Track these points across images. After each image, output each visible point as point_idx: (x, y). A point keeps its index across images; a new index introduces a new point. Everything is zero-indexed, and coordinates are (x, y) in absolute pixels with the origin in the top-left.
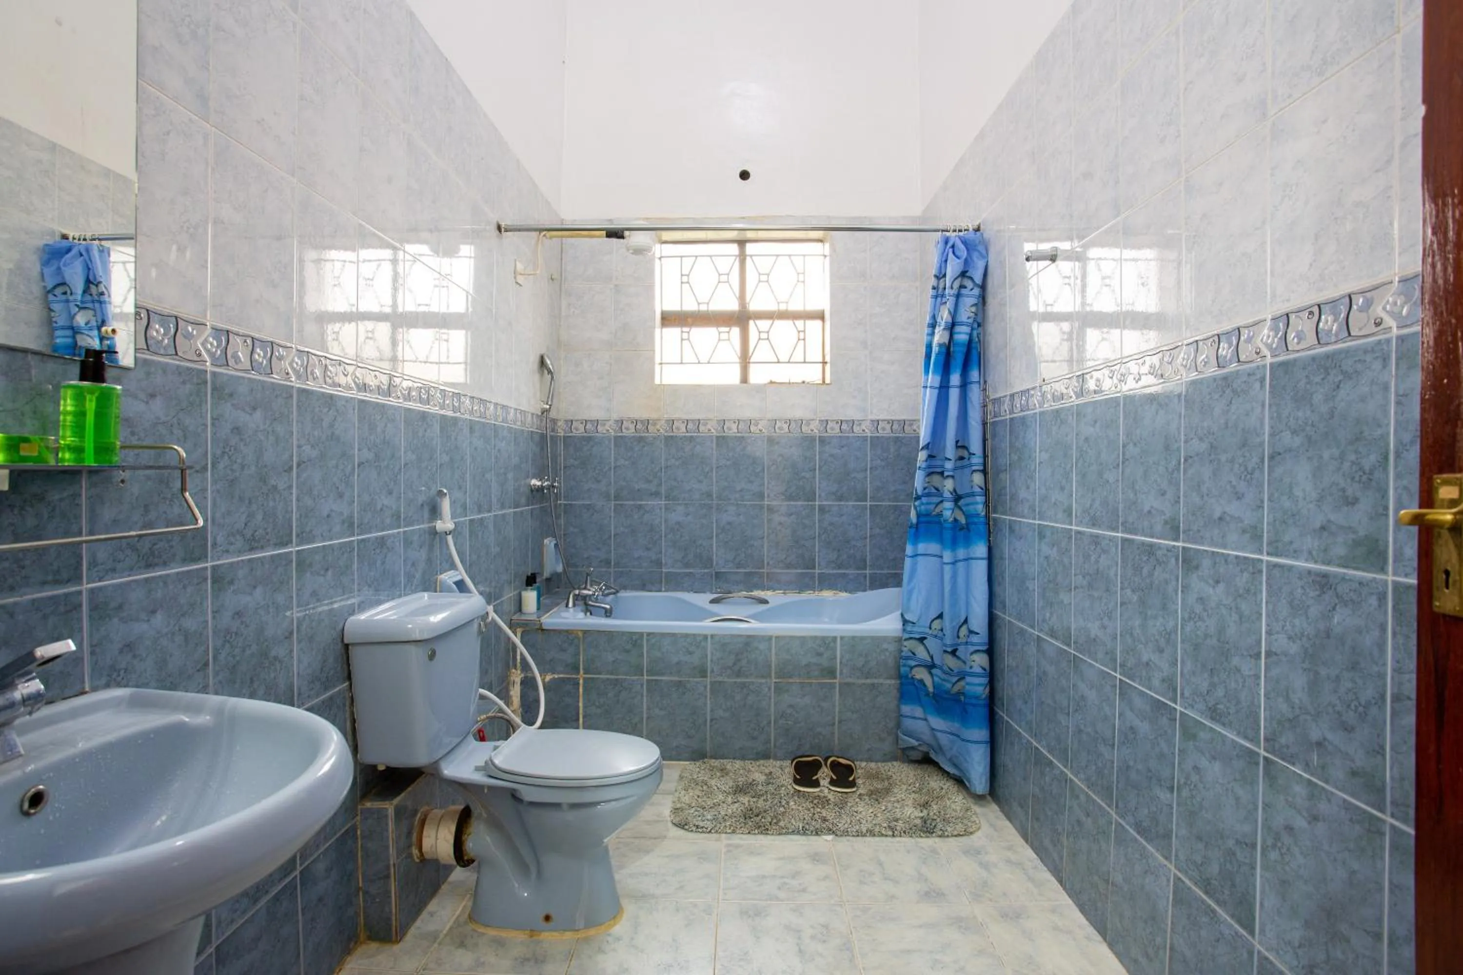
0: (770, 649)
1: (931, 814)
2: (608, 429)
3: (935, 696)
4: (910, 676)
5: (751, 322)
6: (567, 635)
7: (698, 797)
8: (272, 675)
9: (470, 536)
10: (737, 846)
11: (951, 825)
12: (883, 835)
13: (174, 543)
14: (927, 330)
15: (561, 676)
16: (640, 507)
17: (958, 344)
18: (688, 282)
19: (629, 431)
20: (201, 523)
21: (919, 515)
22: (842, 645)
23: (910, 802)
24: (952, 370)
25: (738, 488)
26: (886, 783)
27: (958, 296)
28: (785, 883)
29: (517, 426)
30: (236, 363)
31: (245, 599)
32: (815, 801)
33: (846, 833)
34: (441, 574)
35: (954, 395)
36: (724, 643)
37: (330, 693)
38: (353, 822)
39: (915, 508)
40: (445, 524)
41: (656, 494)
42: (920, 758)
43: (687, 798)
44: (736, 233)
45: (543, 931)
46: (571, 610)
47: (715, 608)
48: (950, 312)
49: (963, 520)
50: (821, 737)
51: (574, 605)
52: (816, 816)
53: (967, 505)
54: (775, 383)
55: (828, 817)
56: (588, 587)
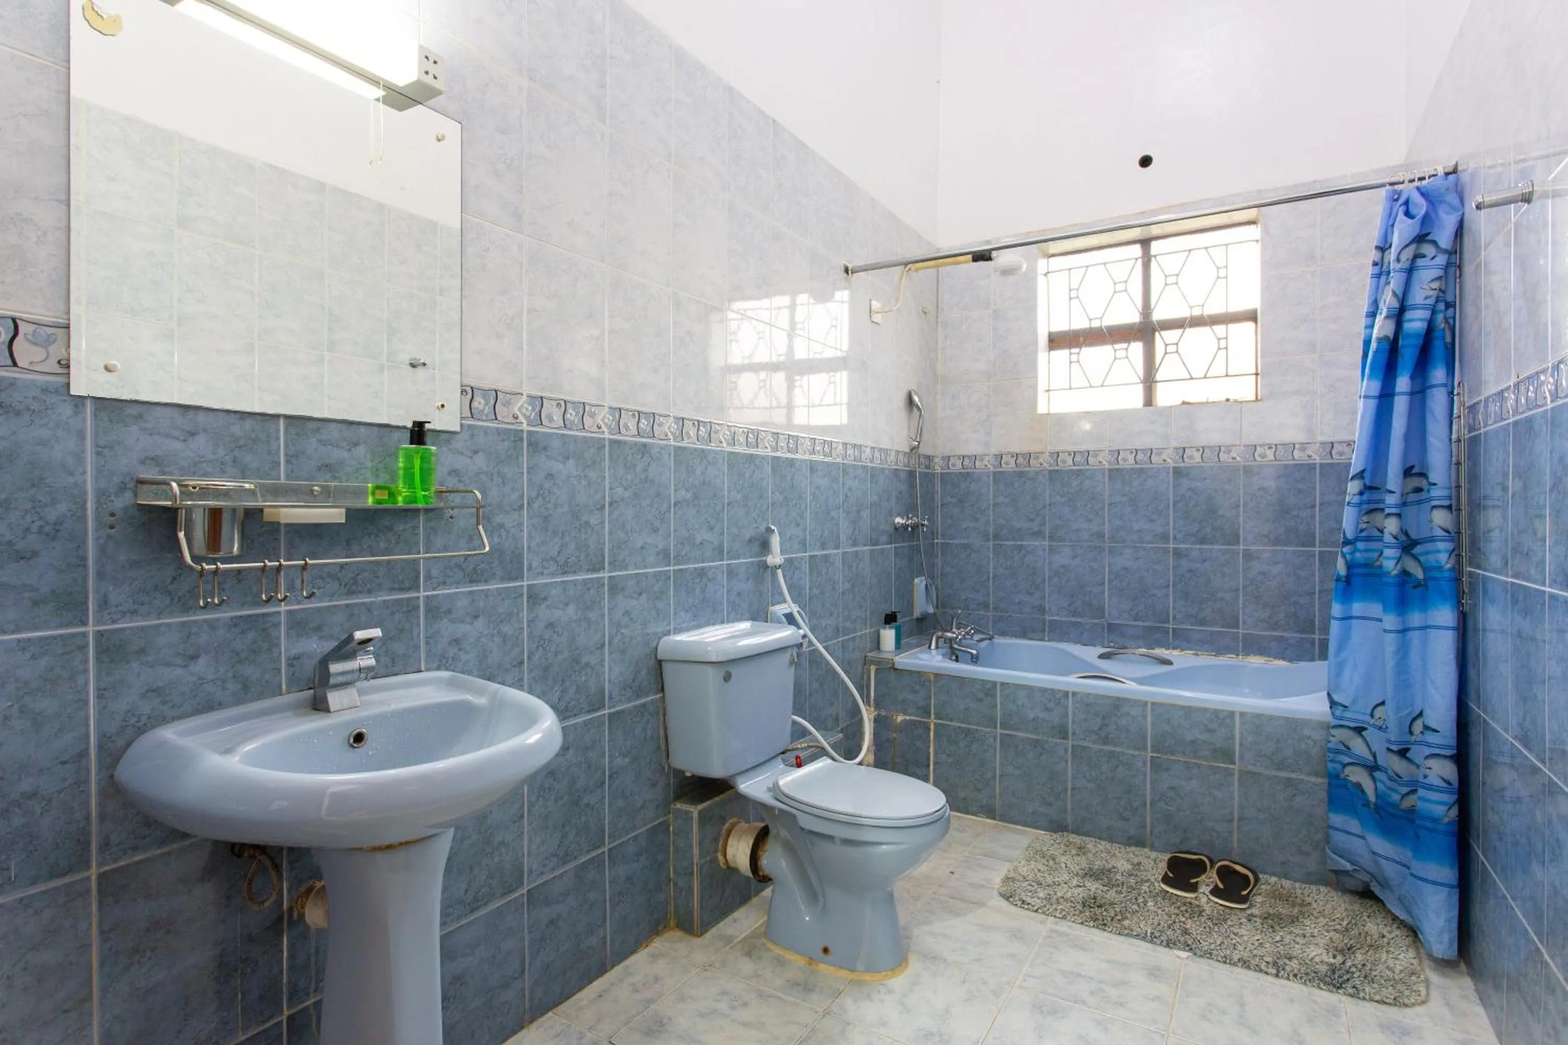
0: (1145, 717)
1: (1349, 964)
2: (987, 465)
3: (1377, 807)
4: (1342, 776)
5: (1157, 334)
6: (918, 677)
7: (1039, 870)
8: (583, 678)
9: (811, 570)
10: (1063, 934)
11: (1375, 985)
12: (1261, 971)
13: (493, 565)
14: (1363, 322)
15: (913, 718)
16: (1021, 548)
17: (1409, 336)
18: (1078, 297)
19: (1009, 465)
20: (487, 549)
21: (1350, 566)
22: (1242, 724)
23: (1322, 942)
24: (1399, 371)
25: (1136, 528)
26: (1296, 910)
27: (1410, 271)
28: (1102, 990)
29: (877, 463)
30: (550, 422)
31: (558, 613)
32: (1183, 908)
33: (1208, 955)
34: (773, 605)
35: (1401, 405)
36: (1088, 703)
37: (643, 700)
38: (665, 818)
39: (1344, 555)
40: (775, 558)
41: (1039, 534)
42: (1360, 890)
43: (1025, 869)
44: (1139, 229)
45: (821, 962)
46: (934, 652)
47: (1105, 664)
48: (1394, 294)
49: (1420, 575)
50: (1214, 834)
51: (937, 647)
52: (1177, 926)
53: (1427, 553)
54: (1188, 403)
55: (1193, 931)
56: (954, 630)
